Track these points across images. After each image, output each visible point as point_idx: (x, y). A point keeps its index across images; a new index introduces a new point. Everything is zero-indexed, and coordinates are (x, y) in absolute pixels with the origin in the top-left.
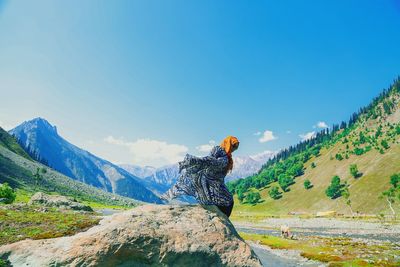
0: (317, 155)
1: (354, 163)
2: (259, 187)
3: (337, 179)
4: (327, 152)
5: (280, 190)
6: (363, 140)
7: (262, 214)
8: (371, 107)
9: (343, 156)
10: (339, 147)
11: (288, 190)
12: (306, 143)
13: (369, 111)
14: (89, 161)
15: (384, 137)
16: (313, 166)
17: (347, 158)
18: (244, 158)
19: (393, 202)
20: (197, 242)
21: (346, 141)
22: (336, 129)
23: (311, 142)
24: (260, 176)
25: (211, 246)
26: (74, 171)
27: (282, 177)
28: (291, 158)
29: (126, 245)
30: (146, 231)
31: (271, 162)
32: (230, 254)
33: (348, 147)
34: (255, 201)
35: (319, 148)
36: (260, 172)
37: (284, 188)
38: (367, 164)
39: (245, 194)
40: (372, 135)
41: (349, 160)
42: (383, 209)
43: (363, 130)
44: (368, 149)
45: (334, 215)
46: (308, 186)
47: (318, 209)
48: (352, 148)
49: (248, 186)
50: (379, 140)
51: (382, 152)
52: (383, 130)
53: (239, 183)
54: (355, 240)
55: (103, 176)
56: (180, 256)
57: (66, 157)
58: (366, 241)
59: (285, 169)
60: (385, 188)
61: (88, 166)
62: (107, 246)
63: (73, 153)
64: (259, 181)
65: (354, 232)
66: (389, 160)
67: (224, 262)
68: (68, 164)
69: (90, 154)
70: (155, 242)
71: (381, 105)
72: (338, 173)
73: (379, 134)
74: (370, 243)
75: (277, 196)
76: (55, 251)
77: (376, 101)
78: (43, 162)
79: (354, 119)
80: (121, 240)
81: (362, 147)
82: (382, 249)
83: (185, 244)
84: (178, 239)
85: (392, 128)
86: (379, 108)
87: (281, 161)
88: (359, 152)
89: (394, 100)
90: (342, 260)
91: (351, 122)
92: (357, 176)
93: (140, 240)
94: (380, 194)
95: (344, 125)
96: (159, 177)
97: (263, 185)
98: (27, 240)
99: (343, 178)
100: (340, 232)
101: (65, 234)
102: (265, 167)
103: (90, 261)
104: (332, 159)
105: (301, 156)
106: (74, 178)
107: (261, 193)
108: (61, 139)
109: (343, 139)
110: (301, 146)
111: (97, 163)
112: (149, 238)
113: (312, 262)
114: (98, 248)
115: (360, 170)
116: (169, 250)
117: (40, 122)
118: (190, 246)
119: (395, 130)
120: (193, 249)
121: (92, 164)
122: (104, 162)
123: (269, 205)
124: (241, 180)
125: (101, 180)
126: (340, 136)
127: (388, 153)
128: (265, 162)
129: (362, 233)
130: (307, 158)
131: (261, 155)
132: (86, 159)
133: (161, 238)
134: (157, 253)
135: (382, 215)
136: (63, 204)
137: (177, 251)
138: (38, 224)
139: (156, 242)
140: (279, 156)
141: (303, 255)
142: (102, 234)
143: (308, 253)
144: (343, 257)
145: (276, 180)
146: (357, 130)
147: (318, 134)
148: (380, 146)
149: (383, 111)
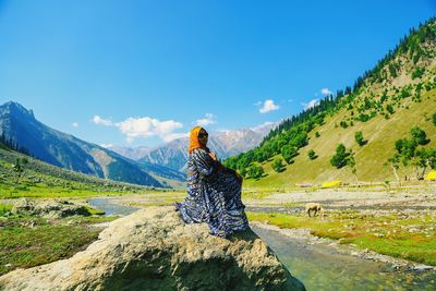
0: (321, 123)
1: (359, 130)
2: (261, 160)
3: (342, 148)
4: (331, 121)
5: (284, 163)
6: (368, 105)
7: (267, 189)
8: (377, 70)
9: (348, 123)
10: (343, 114)
11: (293, 162)
12: (310, 111)
13: (374, 75)
14: (76, 146)
15: (390, 101)
16: (318, 135)
17: (352, 125)
18: (244, 131)
19: (397, 167)
20: (210, 247)
21: (351, 107)
22: (340, 95)
23: (315, 111)
24: (262, 149)
25: (225, 250)
26: (59, 158)
27: (286, 149)
28: (295, 128)
29: (133, 262)
30: (153, 243)
31: (273, 134)
32: (246, 254)
33: (352, 114)
34: (258, 175)
35: (323, 116)
36: (262, 145)
37: (287, 160)
38: (372, 131)
39: (247, 169)
40: (378, 99)
41: (354, 128)
42: (387, 176)
43: (368, 95)
44: (374, 114)
45: (340, 186)
46: (312, 156)
47: (323, 180)
48: (357, 115)
49: (250, 160)
50: (384, 105)
51: (387, 117)
52: (389, 94)
53: (240, 157)
54: (363, 212)
55: (92, 160)
56: (193, 265)
57: (49, 142)
58: (373, 212)
59: (288, 140)
60: (390, 154)
61: (74, 152)
62: (112, 266)
63: (56, 138)
64: (261, 154)
65: (361, 203)
66: (395, 125)
67: (240, 265)
68: (52, 151)
69: (74, 138)
70: (164, 254)
71: (386, 67)
72: (343, 141)
73: (384, 98)
74: (377, 213)
75: (280, 168)
76: (52, 279)
77: (382, 64)
78: (23, 151)
79: (360, 84)
80: (127, 257)
81: (367, 112)
82: (389, 220)
83: (197, 251)
84: (189, 247)
85: (397, 91)
86: (385, 71)
87: (283, 132)
88: (364, 119)
89: (400, 61)
90: (352, 236)
91: (355, 87)
92: (362, 143)
93: (148, 254)
94: (386, 160)
95: (348, 90)
96: (153, 158)
97: (266, 158)
98: (18, 270)
99: (348, 146)
100: (348, 204)
101: (62, 257)
102: (266, 139)
103: (94, 287)
104: (336, 126)
105: (304, 125)
106: (60, 165)
107: (264, 167)
108: (40, 124)
109: (348, 105)
110: (305, 115)
111: (83, 147)
112: (157, 251)
113: (322, 240)
114: (101, 270)
115: (365, 137)
116: (181, 261)
117: (13, 106)
118: (202, 253)
119: (400, 94)
120: (207, 255)
121: (79, 149)
122: (91, 146)
123: (273, 178)
124: (242, 154)
125: (91, 165)
126: (345, 103)
127: (393, 118)
128: (267, 134)
129: (369, 203)
130: (311, 128)
131: (262, 126)
132: (71, 144)
133: (170, 249)
134: (168, 266)
135: (387, 182)
136: (53, 209)
137: (190, 261)
138: (28, 246)
139: (166, 254)
140: (281, 127)
141: (313, 234)
142: (105, 252)
143: (318, 231)
144: (353, 233)
145: (279, 152)
146: (362, 95)
147: (322, 102)
148: (386, 112)
149: (389, 74)
